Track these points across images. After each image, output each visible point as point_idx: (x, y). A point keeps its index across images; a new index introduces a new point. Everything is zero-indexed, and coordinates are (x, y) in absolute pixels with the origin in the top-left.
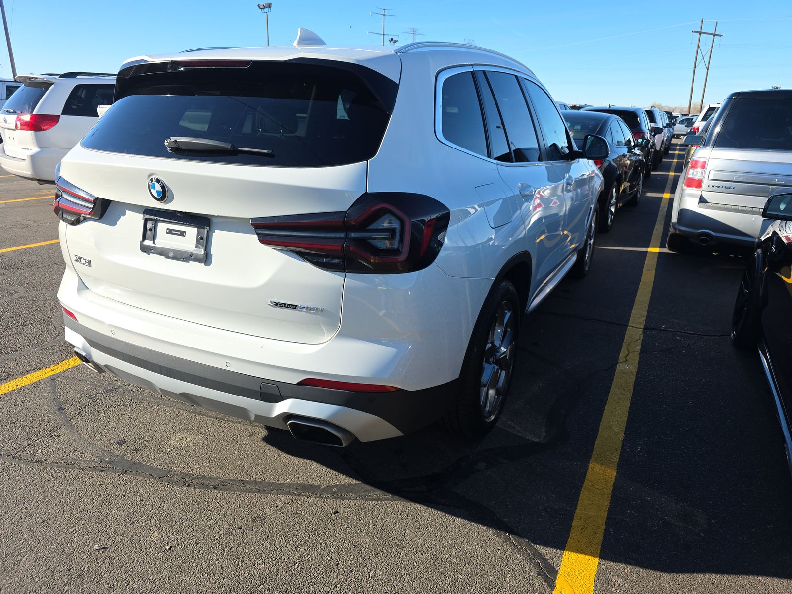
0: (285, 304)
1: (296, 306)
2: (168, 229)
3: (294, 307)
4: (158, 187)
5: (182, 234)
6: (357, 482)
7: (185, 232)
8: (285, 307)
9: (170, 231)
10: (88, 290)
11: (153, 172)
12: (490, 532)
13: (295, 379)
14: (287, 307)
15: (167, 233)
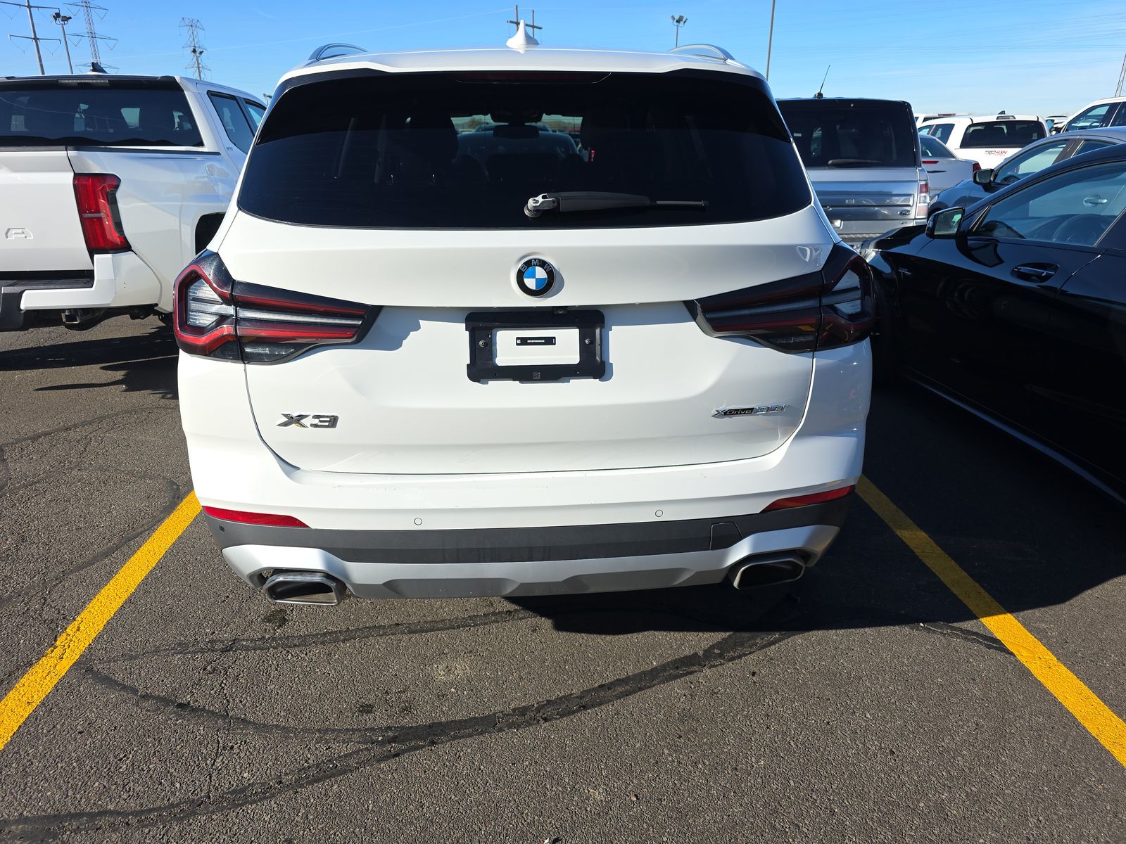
0: (738, 410)
1: (752, 409)
2: (517, 338)
3: (750, 411)
4: (541, 273)
5: (550, 341)
6: (728, 634)
7: (555, 338)
8: (737, 413)
9: (524, 341)
10: (298, 471)
11: (530, 251)
12: (907, 629)
13: (756, 507)
14: (741, 413)
15: (517, 344)
